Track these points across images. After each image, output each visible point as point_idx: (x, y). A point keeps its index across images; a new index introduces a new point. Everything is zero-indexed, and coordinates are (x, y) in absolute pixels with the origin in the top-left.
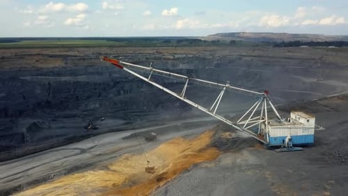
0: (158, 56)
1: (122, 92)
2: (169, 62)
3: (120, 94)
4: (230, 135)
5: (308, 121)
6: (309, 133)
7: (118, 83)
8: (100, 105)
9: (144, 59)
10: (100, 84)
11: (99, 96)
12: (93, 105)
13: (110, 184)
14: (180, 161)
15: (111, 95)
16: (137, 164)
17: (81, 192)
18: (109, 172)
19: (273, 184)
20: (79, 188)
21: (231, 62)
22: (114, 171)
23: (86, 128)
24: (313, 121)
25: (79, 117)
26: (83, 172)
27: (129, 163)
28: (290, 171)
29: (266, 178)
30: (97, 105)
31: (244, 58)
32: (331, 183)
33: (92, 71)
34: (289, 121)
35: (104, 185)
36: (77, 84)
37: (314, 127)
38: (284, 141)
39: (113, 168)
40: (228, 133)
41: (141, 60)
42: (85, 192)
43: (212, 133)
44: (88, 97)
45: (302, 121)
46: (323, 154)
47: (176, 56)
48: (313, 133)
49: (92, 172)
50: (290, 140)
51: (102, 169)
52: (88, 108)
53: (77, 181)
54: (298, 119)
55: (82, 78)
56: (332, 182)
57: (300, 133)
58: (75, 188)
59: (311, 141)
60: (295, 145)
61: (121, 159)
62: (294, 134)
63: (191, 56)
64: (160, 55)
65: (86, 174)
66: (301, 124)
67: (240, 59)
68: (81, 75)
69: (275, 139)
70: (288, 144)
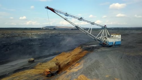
0: (24, 34)
2: (30, 36)
3: (7, 51)
5: (119, 36)
9: (18, 35)
15: (3, 51)
17: (30, 77)
21: (56, 35)
31: (61, 34)
37: (121, 38)
41: (16, 35)
42: (32, 77)
43: (80, 48)
45: (117, 36)
47: (33, 34)
48: (121, 40)
50: (115, 43)
53: (23, 74)
58: (25, 76)
62: (116, 41)
63: (39, 33)
64: (25, 33)
67: (59, 34)
69: (111, 43)
70: (114, 45)
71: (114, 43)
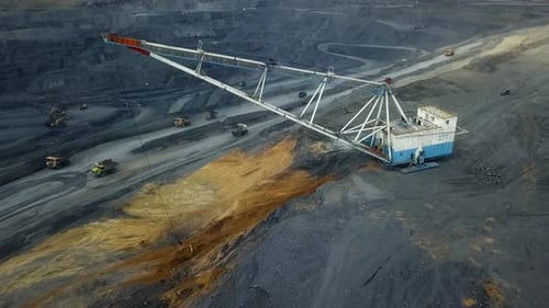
1: (102, 58)
3: (99, 62)
4: (324, 148)
5: (448, 122)
6: (448, 140)
7: (92, 40)
8: (66, 81)
10: (59, 44)
11: (62, 67)
12: (54, 82)
13: (135, 242)
14: (251, 195)
15: (84, 63)
16: (171, 200)
17: (90, 263)
18: (129, 220)
19: (412, 233)
20: (82, 257)
22: (135, 217)
23: (48, 125)
24: (453, 122)
25: (31, 105)
26: (81, 224)
27: (157, 199)
28: (431, 207)
29: (399, 223)
30: (61, 83)
32: (490, 222)
33: (40, 19)
34: (419, 123)
35: (125, 245)
36: (15, 45)
37: (454, 130)
38: (412, 155)
39: (131, 211)
40: (320, 144)
42: (96, 264)
43: (293, 144)
44: (41, 69)
45: (438, 122)
46: (468, 171)
48: (452, 140)
49: (97, 223)
50: (422, 153)
51: (114, 217)
52: (45, 88)
53: (75, 244)
54: (430, 120)
55: (22, 35)
56: (491, 219)
57: (435, 141)
58: (76, 257)
59: (449, 151)
60: (427, 160)
61: (141, 194)
62: (428, 144)
65: (87, 227)
66: (437, 127)
68: (19, 28)
69: (401, 154)
70: (418, 159)
71: (417, 154)
